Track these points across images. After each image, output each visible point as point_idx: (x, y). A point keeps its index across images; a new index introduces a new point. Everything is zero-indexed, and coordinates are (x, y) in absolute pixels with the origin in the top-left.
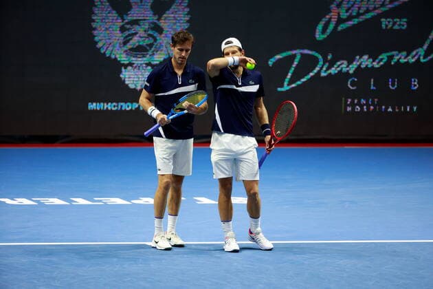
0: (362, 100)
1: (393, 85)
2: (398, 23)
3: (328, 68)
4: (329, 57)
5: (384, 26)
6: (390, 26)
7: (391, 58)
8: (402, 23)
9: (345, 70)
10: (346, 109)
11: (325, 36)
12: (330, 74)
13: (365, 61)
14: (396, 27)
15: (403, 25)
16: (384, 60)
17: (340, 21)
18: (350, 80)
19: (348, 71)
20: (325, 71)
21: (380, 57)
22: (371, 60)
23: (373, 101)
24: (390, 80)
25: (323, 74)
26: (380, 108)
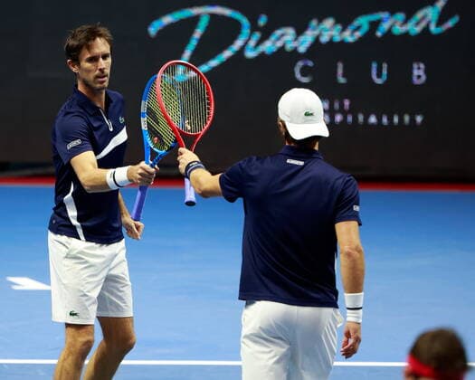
1: (379, 75)
3: (259, 42)
4: (262, 21)
7: (375, 25)
9: (289, 47)
13: (328, 30)
16: (364, 29)
18: (300, 64)
19: (296, 48)
20: (254, 48)
22: (339, 27)
23: (342, 105)
24: (374, 66)
25: (250, 54)
26: (355, 119)
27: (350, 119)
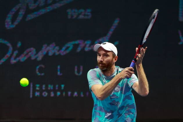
0: (49, 86)
1: (78, 72)
2: (83, 14)
3: (18, 56)
4: (19, 44)
5: (69, 17)
6: (75, 17)
7: (76, 46)
8: (86, 14)
9: (33, 58)
10: (34, 94)
11: (14, 26)
12: (19, 61)
13: (52, 50)
14: (81, 17)
15: (88, 15)
16: (70, 49)
17: (29, 11)
18: (38, 67)
19: (36, 59)
20: (15, 59)
21: (66, 45)
22: (57, 48)
23: (60, 87)
24: (76, 67)
25: (13, 61)
26: (67, 94)
27: (64, 94)
